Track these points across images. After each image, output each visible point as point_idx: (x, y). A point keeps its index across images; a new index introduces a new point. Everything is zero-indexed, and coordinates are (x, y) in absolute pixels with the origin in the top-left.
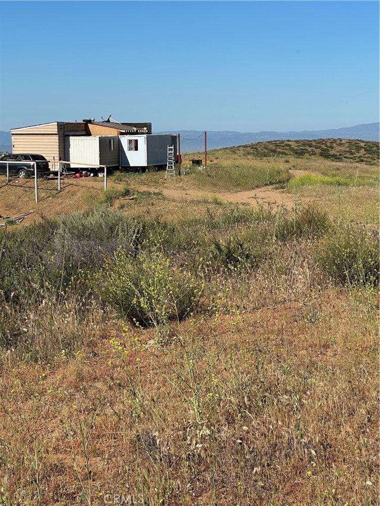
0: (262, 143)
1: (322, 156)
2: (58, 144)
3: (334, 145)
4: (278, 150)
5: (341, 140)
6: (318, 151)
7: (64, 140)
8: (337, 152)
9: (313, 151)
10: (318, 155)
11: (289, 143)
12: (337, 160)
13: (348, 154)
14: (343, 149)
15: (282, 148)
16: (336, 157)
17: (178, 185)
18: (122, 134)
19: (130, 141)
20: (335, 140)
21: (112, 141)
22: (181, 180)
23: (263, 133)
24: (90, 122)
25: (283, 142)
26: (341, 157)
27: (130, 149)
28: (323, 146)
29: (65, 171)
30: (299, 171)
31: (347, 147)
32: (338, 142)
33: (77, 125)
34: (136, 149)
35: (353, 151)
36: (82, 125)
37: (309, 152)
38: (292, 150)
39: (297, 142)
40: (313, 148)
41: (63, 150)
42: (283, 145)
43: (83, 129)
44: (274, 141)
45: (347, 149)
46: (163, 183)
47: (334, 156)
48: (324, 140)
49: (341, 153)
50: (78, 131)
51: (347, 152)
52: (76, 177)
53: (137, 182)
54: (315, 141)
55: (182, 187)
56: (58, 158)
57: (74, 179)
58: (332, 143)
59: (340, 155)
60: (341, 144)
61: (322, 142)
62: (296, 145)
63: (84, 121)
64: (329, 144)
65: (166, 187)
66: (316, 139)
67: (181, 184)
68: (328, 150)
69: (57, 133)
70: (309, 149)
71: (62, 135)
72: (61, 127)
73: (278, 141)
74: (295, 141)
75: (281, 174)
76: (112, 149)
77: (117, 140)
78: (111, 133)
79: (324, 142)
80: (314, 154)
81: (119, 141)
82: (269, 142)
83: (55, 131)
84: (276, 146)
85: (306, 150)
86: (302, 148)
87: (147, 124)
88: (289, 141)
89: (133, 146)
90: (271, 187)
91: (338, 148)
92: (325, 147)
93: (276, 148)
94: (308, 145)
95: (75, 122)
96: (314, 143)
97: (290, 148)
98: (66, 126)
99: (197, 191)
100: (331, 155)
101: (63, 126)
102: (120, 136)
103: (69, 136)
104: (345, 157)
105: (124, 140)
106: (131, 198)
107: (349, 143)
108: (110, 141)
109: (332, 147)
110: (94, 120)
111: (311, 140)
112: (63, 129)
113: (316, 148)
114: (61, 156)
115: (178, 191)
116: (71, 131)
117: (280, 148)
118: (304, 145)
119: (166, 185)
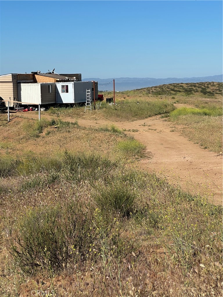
0: (166, 85)
1: (202, 92)
2: (12, 88)
3: (210, 86)
4: (176, 89)
5: (213, 83)
6: (200, 89)
7: (17, 86)
8: (211, 90)
9: (196, 90)
10: (199, 92)
11: (182, 85)
12: (211, 95)
13: (218, 91)
14: (215, 88)
15: (178, 88)
16: (211, 93)
17: (92, 116)
18: (58, 81)
19: (63, 86)
20: (210, 82)
21: (50, 86)
22: (95, 113)
23: (169, 79)
24: (36, 73)
25: (178, 84)
26: (214, 93)
27: (63, 92)
28: (203, 87)
29: (18, 107)
30: (180, 104)
31: (217, 87)
32: (212, 84)
33: (27, 75)
34: (67, 91)
35: (221, 89)
36: (31, 76)
37: (194, 90)
38: (184, 89)
39: (187, 84)
40: (197, 88)
41: (16, 92)
42: (179, 86)
43: (31, 79)
44: (173, 84)
45: (217, 88)
46: (82, 115)
47: (209, 92)
48: (203, 83)
49: (214, 91)
50: (28, 80)
51: (217, 90)
52: (25, 111)
53: (64, 115)
54: (198, 83)
55: (95, 118)
56: (13, 98)
57: (23, 112)
58: (208, 84)
59: (213, 92)
60: (213, 85)
61: (202, 84)
62: (187, 86)
63: (32, 73)
64: (206, 86)
65: (84, 118)
66: (198, 82)
67: (95, 116)
68: (206, 89)
69: (11, 81)
70: (194, 88)
71: (16, 82)
72: (15, 77)
73: (175, 84)
74: (186, 84)
75: (168, 107)
76: (51, 92)
77: (54, 86)
78: (50, 81)
79: (203, 84)
80: (197, 92)
81: (56, 86)
82: (170, 84)
83: (10, 79)
84: (174, 86)
85: (192, 89)
86: (190, 88)
87: (78, 74)
88: (182, 83)
89: (65, 89)
90: (160, 116)
91: (212, 88)
92: (204, 87)
93: (174, 88)
94: (193, 86)
95: (25, 74)
96: (197, 85)
97: (183, 88)
98: (18, 76)
99: (105, 121)
100: (207, 92)
101: (16, 77)
102: (56, 83)
103: (20, 83)
104: (216, 93)
105: (59, 86)
106: (56, 127)
107: (218, 84)
108: (49, 86)
109: (208, 87)
110: (40, 73)
111: (195, 83)
112: (16, 79)
113: (199, 88)
114: (15, 97)
115: (91, 121)
116: (22, 80)
117: (176, 88)
118: (191, 86)
119: (84, 116)
